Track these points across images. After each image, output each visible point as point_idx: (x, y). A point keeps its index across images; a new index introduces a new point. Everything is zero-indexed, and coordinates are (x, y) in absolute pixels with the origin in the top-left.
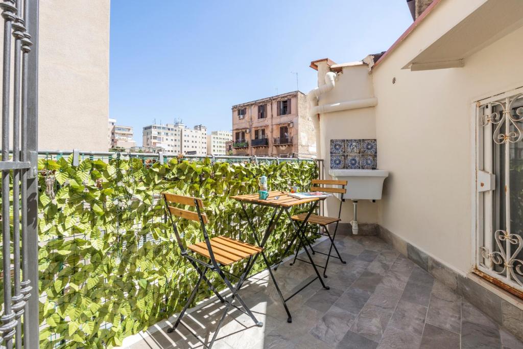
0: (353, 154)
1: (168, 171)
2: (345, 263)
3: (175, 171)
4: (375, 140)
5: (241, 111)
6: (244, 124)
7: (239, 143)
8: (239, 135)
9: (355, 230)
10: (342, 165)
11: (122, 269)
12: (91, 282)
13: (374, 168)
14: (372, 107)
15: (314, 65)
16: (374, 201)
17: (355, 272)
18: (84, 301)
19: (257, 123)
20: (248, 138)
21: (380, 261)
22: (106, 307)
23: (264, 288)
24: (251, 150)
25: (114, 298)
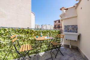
0: (70, 29)
1: (20, 31)
2: (63, 55)
3: (21, 31)
4: (77, 25)
5: (55, 22)
6: (56, 24)
7: (55, 27)
8: (55, 26)
9: (70, 47)
10: (67, 31)
11: (10, 48)
12: (4, 49)
13: (76, 32)
14: (76, 17)
15: (61, 9)
16: (75, 41)
17: (64, 59)
18: (2, 52)
19: (58, 24)
20: (57, 26)
21: (74, 57)
22: (7, 54)
23: (40, 57)
24: (57, 28)
25: (8, 53)
